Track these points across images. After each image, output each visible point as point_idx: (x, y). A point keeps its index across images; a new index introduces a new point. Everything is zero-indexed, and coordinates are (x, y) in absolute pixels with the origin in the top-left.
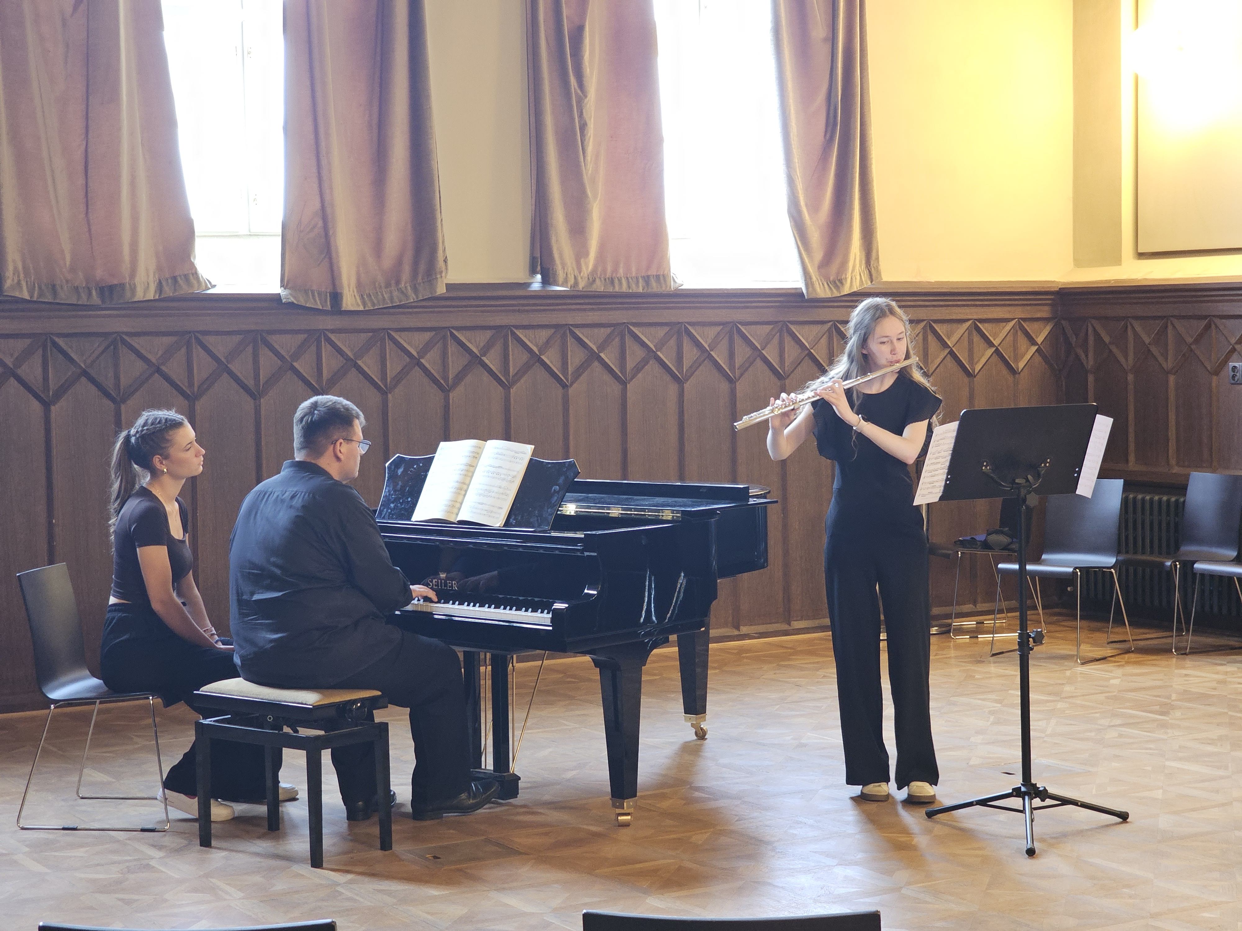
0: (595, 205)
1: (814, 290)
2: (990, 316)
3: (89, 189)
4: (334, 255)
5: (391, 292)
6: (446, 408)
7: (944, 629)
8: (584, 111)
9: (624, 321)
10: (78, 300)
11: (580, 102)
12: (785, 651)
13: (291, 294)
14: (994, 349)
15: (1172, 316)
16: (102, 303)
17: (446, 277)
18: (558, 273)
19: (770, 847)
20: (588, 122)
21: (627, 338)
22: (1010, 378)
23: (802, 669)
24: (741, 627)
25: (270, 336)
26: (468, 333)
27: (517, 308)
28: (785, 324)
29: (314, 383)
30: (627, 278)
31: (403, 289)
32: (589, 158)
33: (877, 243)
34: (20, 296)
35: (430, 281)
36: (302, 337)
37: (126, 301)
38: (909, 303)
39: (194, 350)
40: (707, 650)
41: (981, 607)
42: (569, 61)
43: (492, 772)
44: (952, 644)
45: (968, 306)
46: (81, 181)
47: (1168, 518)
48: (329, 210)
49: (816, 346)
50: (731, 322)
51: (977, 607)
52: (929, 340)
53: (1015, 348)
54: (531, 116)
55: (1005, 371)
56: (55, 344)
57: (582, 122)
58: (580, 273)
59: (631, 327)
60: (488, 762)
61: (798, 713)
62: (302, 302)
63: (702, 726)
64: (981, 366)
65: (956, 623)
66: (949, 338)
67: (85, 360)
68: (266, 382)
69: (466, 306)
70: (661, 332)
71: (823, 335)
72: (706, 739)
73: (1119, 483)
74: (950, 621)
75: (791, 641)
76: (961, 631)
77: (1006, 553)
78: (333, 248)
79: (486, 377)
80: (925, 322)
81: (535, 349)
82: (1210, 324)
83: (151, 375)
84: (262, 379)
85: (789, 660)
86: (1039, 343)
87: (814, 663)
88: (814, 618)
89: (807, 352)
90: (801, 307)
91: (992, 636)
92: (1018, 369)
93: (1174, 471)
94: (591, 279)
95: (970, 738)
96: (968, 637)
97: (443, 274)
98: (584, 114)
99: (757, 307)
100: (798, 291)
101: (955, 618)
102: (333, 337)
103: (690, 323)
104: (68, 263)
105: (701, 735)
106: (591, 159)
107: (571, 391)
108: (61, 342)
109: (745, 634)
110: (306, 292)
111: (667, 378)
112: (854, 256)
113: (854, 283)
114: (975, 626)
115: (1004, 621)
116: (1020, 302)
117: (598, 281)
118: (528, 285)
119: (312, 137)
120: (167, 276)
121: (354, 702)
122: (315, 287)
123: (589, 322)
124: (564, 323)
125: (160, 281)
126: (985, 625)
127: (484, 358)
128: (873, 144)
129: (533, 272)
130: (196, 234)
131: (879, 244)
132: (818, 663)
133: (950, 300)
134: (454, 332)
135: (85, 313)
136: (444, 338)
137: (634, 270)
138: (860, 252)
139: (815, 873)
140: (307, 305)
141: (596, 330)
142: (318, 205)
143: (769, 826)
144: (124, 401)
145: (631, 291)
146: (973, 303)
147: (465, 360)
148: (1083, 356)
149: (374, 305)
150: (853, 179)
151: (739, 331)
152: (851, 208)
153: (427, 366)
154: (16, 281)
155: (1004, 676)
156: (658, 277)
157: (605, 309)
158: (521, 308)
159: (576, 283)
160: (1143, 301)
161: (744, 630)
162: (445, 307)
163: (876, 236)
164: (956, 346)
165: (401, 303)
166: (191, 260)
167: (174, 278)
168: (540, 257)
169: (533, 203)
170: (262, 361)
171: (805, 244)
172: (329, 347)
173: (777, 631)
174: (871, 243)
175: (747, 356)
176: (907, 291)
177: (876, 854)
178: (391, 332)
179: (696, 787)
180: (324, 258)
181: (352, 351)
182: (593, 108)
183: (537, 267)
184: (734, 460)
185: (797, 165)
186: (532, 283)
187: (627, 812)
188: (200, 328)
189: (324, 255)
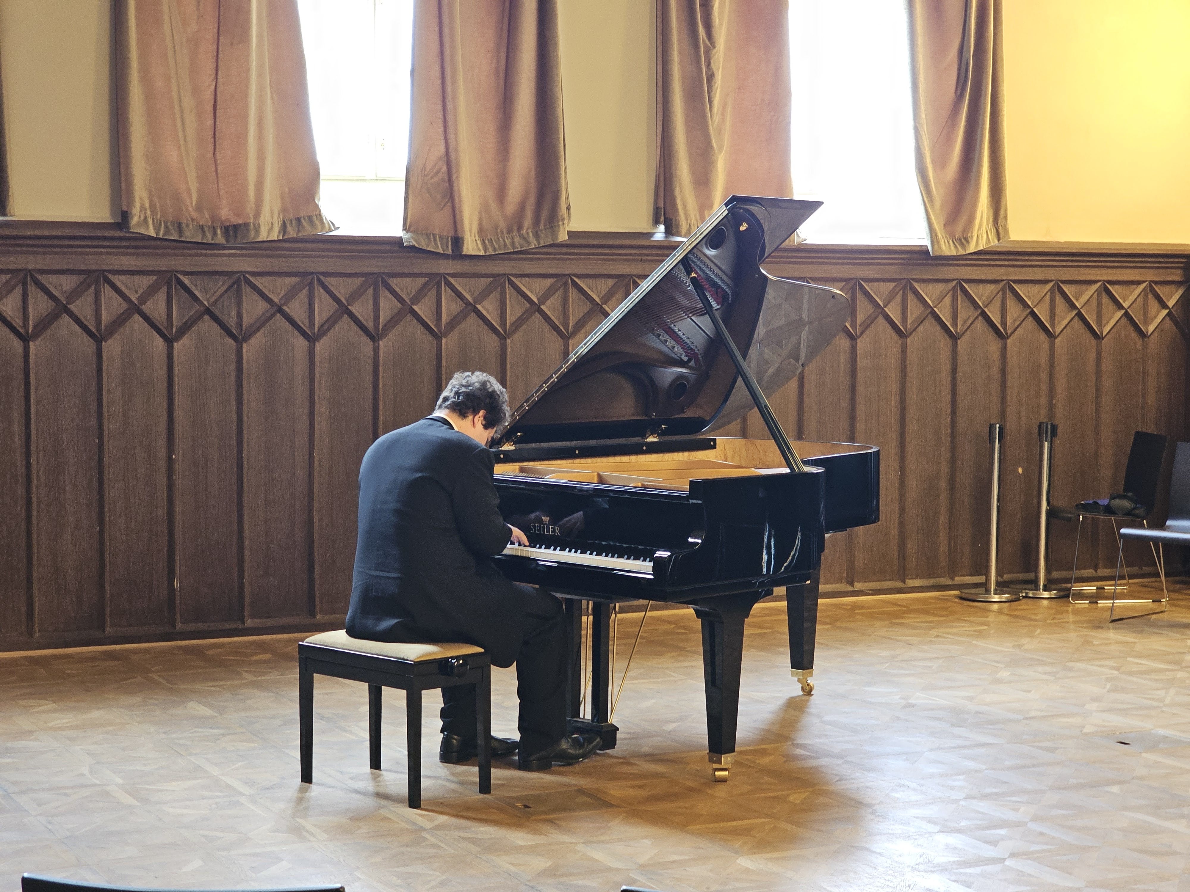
0: (720, 157)
1: (940, 248)
2: (1120, 278)
3: (217, 129)
4: (457, 200)
5: (512, 238)
7: (1062, 593)
8: (712, 62)
10: (202, 239)
11: (708, 52)
12: (898, 609)
13: (413, 239)
14: (1123, 312)
16: (227, 242)
17: (568, 225)
18: (681, 224)
19: (870, 810)
20: (715, 72)
22: (1139, 342)
23: (914, 628)
24: (856, 584)
25: (391, 279)
26: (590, 281)
27: (639, 258)
28: (908, 281)
29: (433, 327)
31: (525, 236)
32: (715, 109)
33: (1006, 200)
34: (146, 233)
35: (552, 227)
36: (422, 280)
37: (250, 240)
38: (1037, 263)
39: (316, 291)
40: (817, 605)
41: (1102, 572)
42: (699, 11)
43: (590, 722)
44: (1070, 609)
45: (1098, 267)
46: (210, 122)
48: (453, 156)
49: (940, 305)
50: (854, 278)
51: (1098, 572)
52: (1057, 301)
53: (1145, 312)
54: (658, 66)
55: (1134, 335)
56: (180, 282)
57: (710, 73)
60: (586, 712)
61: (907, 672)
62: (423, 246)
63: (808, 682)
64: (1109, 328)
65: (1076, 588)
66: (1077, 300)
67: (208, 299)
68: (385, 325)
69: (587, 254)
71: (947, 295)
72: (813, 695)
74: (1069, 585)
75: (905, 599)
76: (1080, 596)
77: (1129, 518)
78: (456, 194)
80: (1054, 282)
83: (272, 316)
84: (382, 322)
85: (903, 618)
86: (1171, 307)
87: (925, 622)
88: (930, 576)
89: (930, 310)
90: (925, 265)
91: (1112, 601)
92: (1147, 332)
95: (1085, 705)
96: (1088, 602)
97: (566, 222)
98: (712, 65)
99: (880, 264)
100: (924, 248)
101: (1074, 583)
102: (451, 280)
104: (194, 203)
105: (808, 691)
106: (718, 110)
108: (186, 280)
109: (858, 591)
110: (428, 236)
112: (980, 213)
113: (980, 241)
114: (1095, 591)
115: (1125, 587)
116: (1152, 265)
118: (651, 235)
119: (439, 82)
120: (291, 217)
122: (437, 232)
125: (284, 222)
126: (1106, 591)
127: (604, 306)
129: (656, 222)
130: (322, 177)
131: (1008, 202)
132: (931, 622)
133: (1080, 261)
134: (576, 279)
135: (208, 252)
136: (565, 284)
138: (987, 210)
139: (915, 839)
140: (429, 249)
142: (442, 150)
143: (870, 788)
144: (246, 339)
146: (1103, 264)
147: (585, 307)
149: (495, 250)
150: (982, 135)
151: (862, 287)
152: (980, 165)
153: (548, 312)
154: (142, 218)
155: (1124, 643)
158: (643, 258)
161: (858, 586)
162: (566, 254)
163: (1005, 194)
164: (1084, 308)
165: (523, 249)
166: (315, 202)
167: (298, 220)
168: (664, 208)
169: (659, 153)
170: (382, 304)
171: (931, 201)
172: (449, 291)
173: (891, 589)
174: (1000, 201)
175: (869, 313)
176: (1036, 250)
177: (980, 822)
178: (511, 277)
179: (798, 744)
180: (447, 202)
181: (472, 295)
182: (721, 59)
183: (660, 218)
184: (852, 418)
185: (925, 121)
186: (655, 233)
187: (724, 767)
188: (322, 270)
189: (447, 200)
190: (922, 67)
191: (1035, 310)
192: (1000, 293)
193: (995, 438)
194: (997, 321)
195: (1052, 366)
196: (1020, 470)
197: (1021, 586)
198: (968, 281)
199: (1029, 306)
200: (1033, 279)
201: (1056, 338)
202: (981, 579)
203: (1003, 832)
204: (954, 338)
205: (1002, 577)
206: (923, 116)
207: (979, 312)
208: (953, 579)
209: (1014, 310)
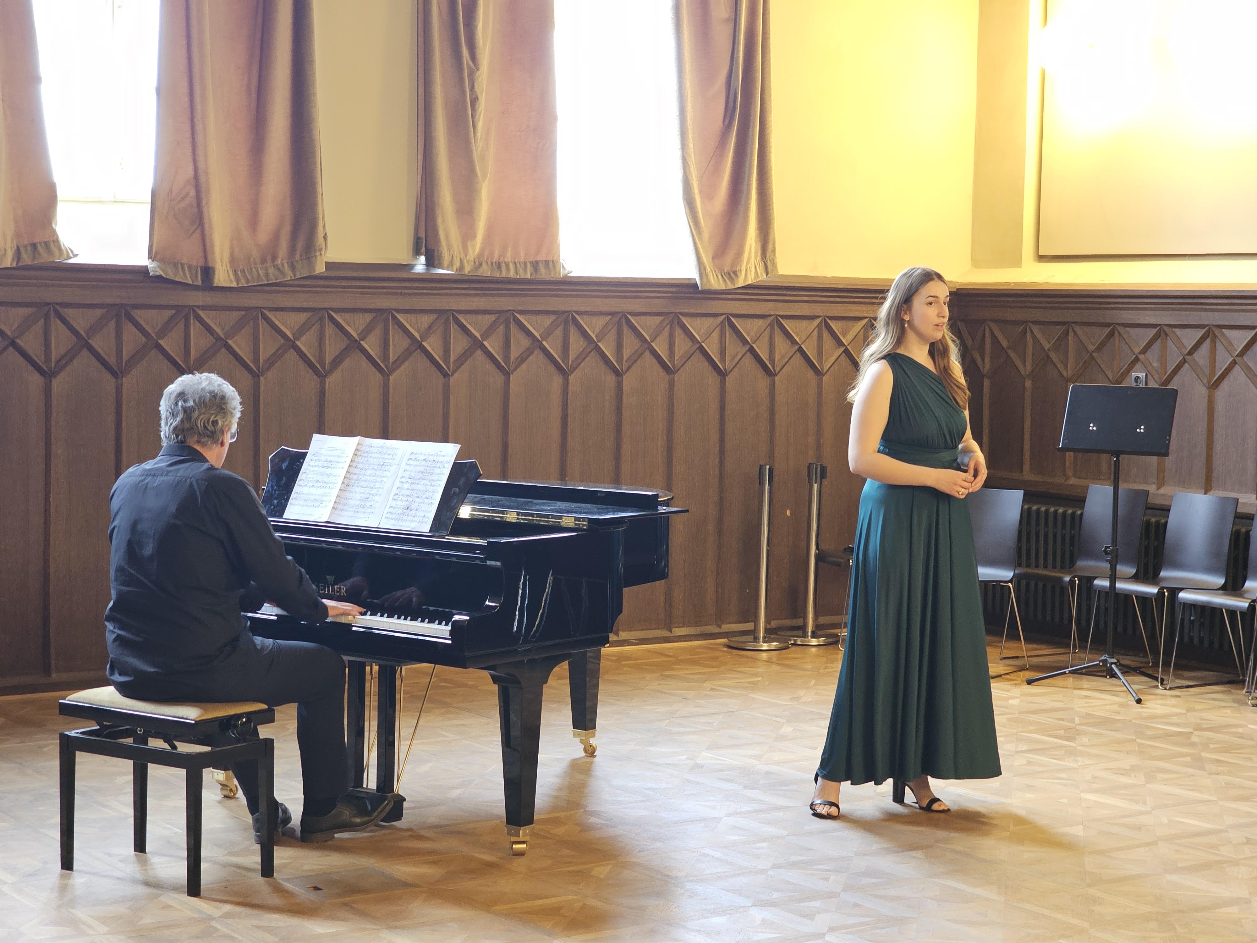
0: (484, 185)
1: (709, 282)
4: (207, 227)
5: (266, 269)
6: (322, 393)
7: (831, 640)
8: (476, 84)
9: (510, 308)
11: (471, 74)
12: (667, 659)
13: (159, 267)
15: (1074, 323)
17: (325, 254)
18: (443, 255)
20: (479, 95)
21: (512, 325)
23: (687, 680)
24: (620, 633)
25: (134, 310)
26: (347, 316)
27: (399, 291)
28: (676, 315)
29: (181, 363)
30: (515, 263)
31: (280, 266)
32: (479, 135)
33: (774, 234)
35: (309, 258)
36: (169, 313)
38: (805, 298)
39: (52, 323)
42: (462, 30)
43: (375, 792)
45: (864, 303)
47: (1064, 532)
48: (202, 180)
49: (708, 340)
50: (620, 312)
52: (824, 338)
54: (419, 87)
57: (474, 96)
58: (466, 256)
59: (516, 314)
60: (371, 781)
61: (688, 730)
62: (171, 277)
63: (591, 742)
66: (844, 337)
68: (129, 360)
69: (345, 287)
70: (547, 321)
71: (715, 329)
72: (596, 756)
73: (1018, 495)
75: (671, 649)
78: (206, 220)
79: (364, 363)
80: (821, 318)
81: (417, 335)
82: (1114, 332)
84: (125, 357)
85: (673, 669)
87: (699, 674)
88: (697, 624)
89: (698, 345)
90: (693, 298)
93: (1071, 483)
94: (477, 263)
97: (323, 252)
98: (476, 88)
99: (649, 297)
100: (692, 282)
102: (201, 313)
103: (578, 313)
105: (591, 752)
106: (482, 136)
107: (452, 379)
109: (623, 640)
110: (175, 265)
111: (552, 368)
112: (749, 247)
113: (749, 275)
117: (484, 266)
118: (410, 267)
119: (186, 99)
120: (26, 242)
121: (239, 716)
122: (185, 261)
123: (474, 308)
124: (447, 308)
125: (18, 247)
127: (362, 343)
128: (773, 131)
129: (417, 253)
130: (59, 199)
131: (776, 236)
132: (703, 673)
133: (847, 297)
134: (333, 314)
136: (321, 319)
137: (522, 255)
138: (756, 243)
139: (730, 914)
140: (177, 279)
141: (480, 317)
142: (190, 172)
145: (518, 277)
146: (869, 300)
147: (343, 343)
148: (979, 360)
149: (248, 281)
150: (751, 166)
151: (629, 322)
152: (748, 198)
153: (303, 348)
156: (547, 263)
157: (491, 295)
158: (403, 291)
159: (462, 267)
160: (1043, 305)
161: (623, 635)
162: (324, 286)
163: (773, 227)
164: (850, 345)
165: (277, 281)
166: (52, 227)
167: (34, 246)
168: (425, 238)
169: (420, 179)
170: (125, 338)
171: (699, 232)
172: (198, 324)
173: (658, 638)
174: (768, 234)
175: (636, 348)
176: (803, 285)
177: (792, 894)
178: (265, 311)
179: (591, 811)
180: (196, 230)
181: (223, 329)
182: (485, 82)
183: (421, 248)
184: (618, 458)
185: (692, 150)
186: (416, 264)
187: (523, 840)
188: (60, 300)
189: (195, 227)
190: (689, 93)
191: (802, 346)
192: (769, 329)
193: (765, 480)
194: (765, 357)
195: (819, 405)
196: (788, 513)
197: (788, 633)
198: (736, 316)
199: (797, 343)
200: (800, 314)
201: (824, 375)
202: (750, 626)
203: (816, 904)
204: (722, 374)
205: (770, 624)
206: (691, 145)
207: (748, 347)
208: (720, 627)
209: (782, 347)
